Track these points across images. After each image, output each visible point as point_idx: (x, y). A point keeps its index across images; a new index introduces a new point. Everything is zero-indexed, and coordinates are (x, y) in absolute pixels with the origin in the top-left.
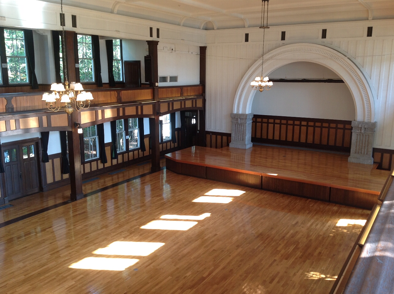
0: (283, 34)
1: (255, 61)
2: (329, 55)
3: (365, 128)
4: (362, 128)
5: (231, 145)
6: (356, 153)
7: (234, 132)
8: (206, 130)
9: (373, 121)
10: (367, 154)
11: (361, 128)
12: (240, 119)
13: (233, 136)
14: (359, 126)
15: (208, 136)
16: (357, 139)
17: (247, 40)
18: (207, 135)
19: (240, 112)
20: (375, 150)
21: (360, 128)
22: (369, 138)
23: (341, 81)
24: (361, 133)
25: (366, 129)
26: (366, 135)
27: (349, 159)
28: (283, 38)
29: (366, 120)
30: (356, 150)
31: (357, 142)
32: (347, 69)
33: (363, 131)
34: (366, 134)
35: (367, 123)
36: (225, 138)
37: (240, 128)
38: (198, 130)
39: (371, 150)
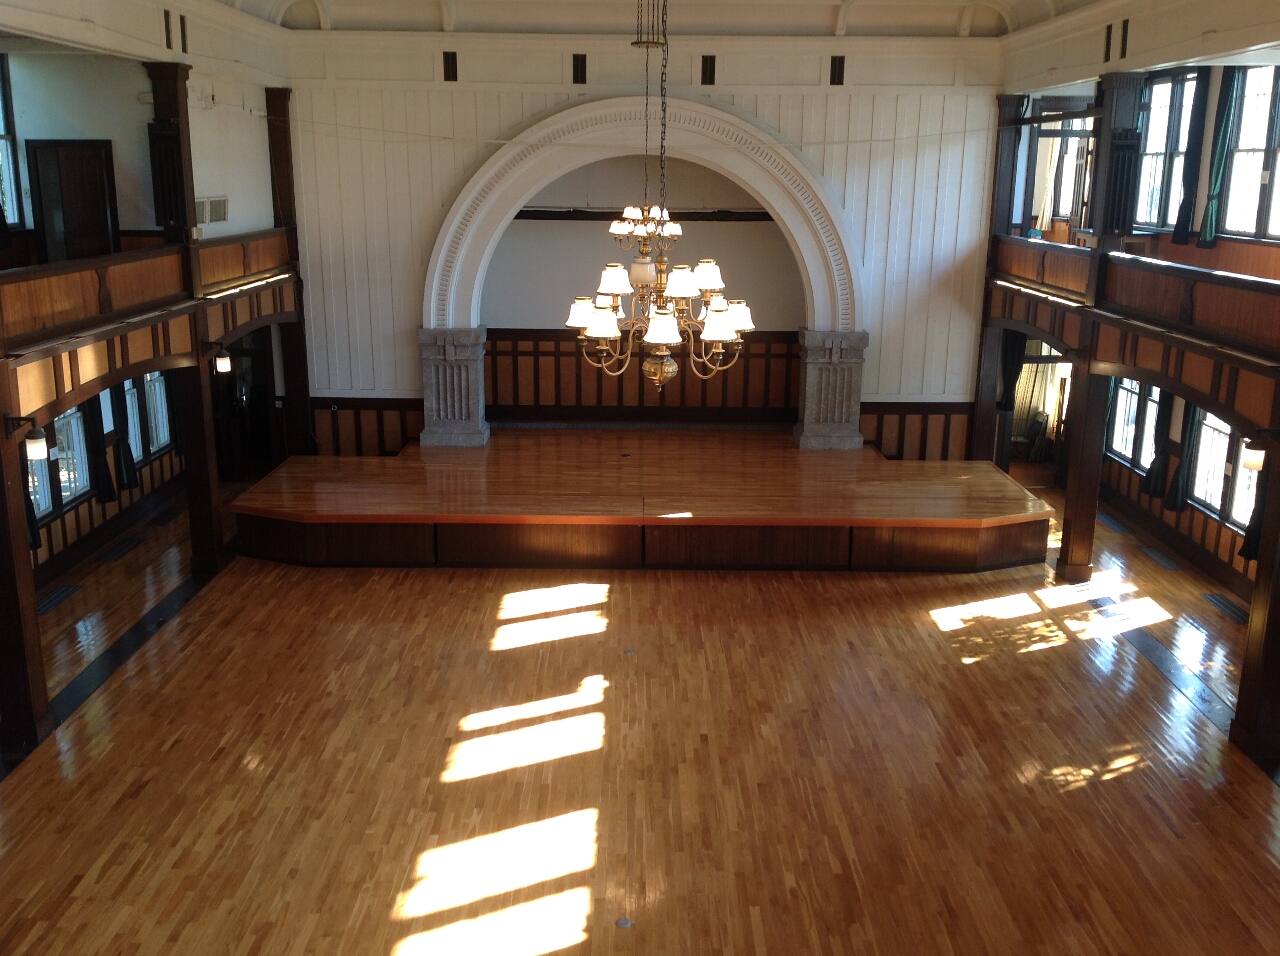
0: (580, 64)
1: (493, 149)
2: (730, 135)
3: (841, 350)
4: (834, 351)
5: (427, 440)
6: (818, 421)
7: (434, 393)
8: (312, 395)
9: (858, 329)
10: (848, 421)
11: (831, 350)
12: (455, 347)
13: (430, 405)
14: (827, 346)
15: (323, 418)
16: (820, 383)
17: (451, 73)
18: (316, 411)
19: (451, 323)
20: (867, 408)
21: (828, 352)
22: (850, 375)
23: (764, 216)
24: (830, 363)
25: (844, 352)
26: (843, 369)
27: (803, 441)
28: (580, 75)
29: (840, 327)
30: (819, 413)
31: (820, 391)
32: (785, 180)
33: (835, 359)
34: (843, 366)
35: (844, 336)
36: (391, 418)
37: (455, 377)
38: (279, 398)
39: (857, 408)
